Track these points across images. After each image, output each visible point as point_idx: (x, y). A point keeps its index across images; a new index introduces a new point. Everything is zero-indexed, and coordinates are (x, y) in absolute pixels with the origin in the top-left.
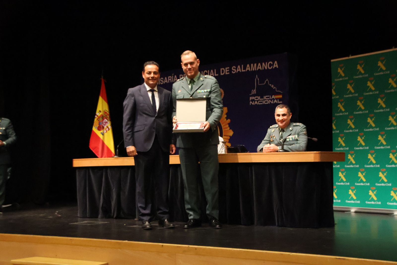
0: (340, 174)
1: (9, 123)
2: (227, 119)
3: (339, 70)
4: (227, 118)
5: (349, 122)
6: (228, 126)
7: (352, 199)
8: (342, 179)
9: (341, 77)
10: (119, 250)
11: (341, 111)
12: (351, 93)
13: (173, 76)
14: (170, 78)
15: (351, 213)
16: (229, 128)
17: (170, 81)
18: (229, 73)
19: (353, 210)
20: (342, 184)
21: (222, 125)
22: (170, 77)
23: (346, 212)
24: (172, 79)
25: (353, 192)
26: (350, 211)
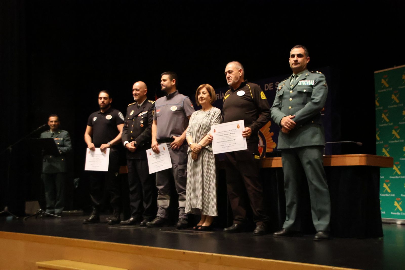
0: (385, 186)
1: (67, 134)
2: (270, 133)
3: (383, 81)
4: (270, 131)
5: (394, 132)
6: (271, 138)
7: (398, 211)
8: (387, 191)
9: (385, 87)
10: (140, 256)
11: (385, 122)
12: (395, 103)
13: (220, 94)
14: (218, 96)
15: (396, 225)
16: (272, 141)
17: (218, 98)
18: (272, 89)
19: (399, 222)
20: (387, 195)
21: (266, 138)
22: (218, 94)
23: (391, 224)
24: (219, 97)
25: (399, 204)
26: (396, 223)
